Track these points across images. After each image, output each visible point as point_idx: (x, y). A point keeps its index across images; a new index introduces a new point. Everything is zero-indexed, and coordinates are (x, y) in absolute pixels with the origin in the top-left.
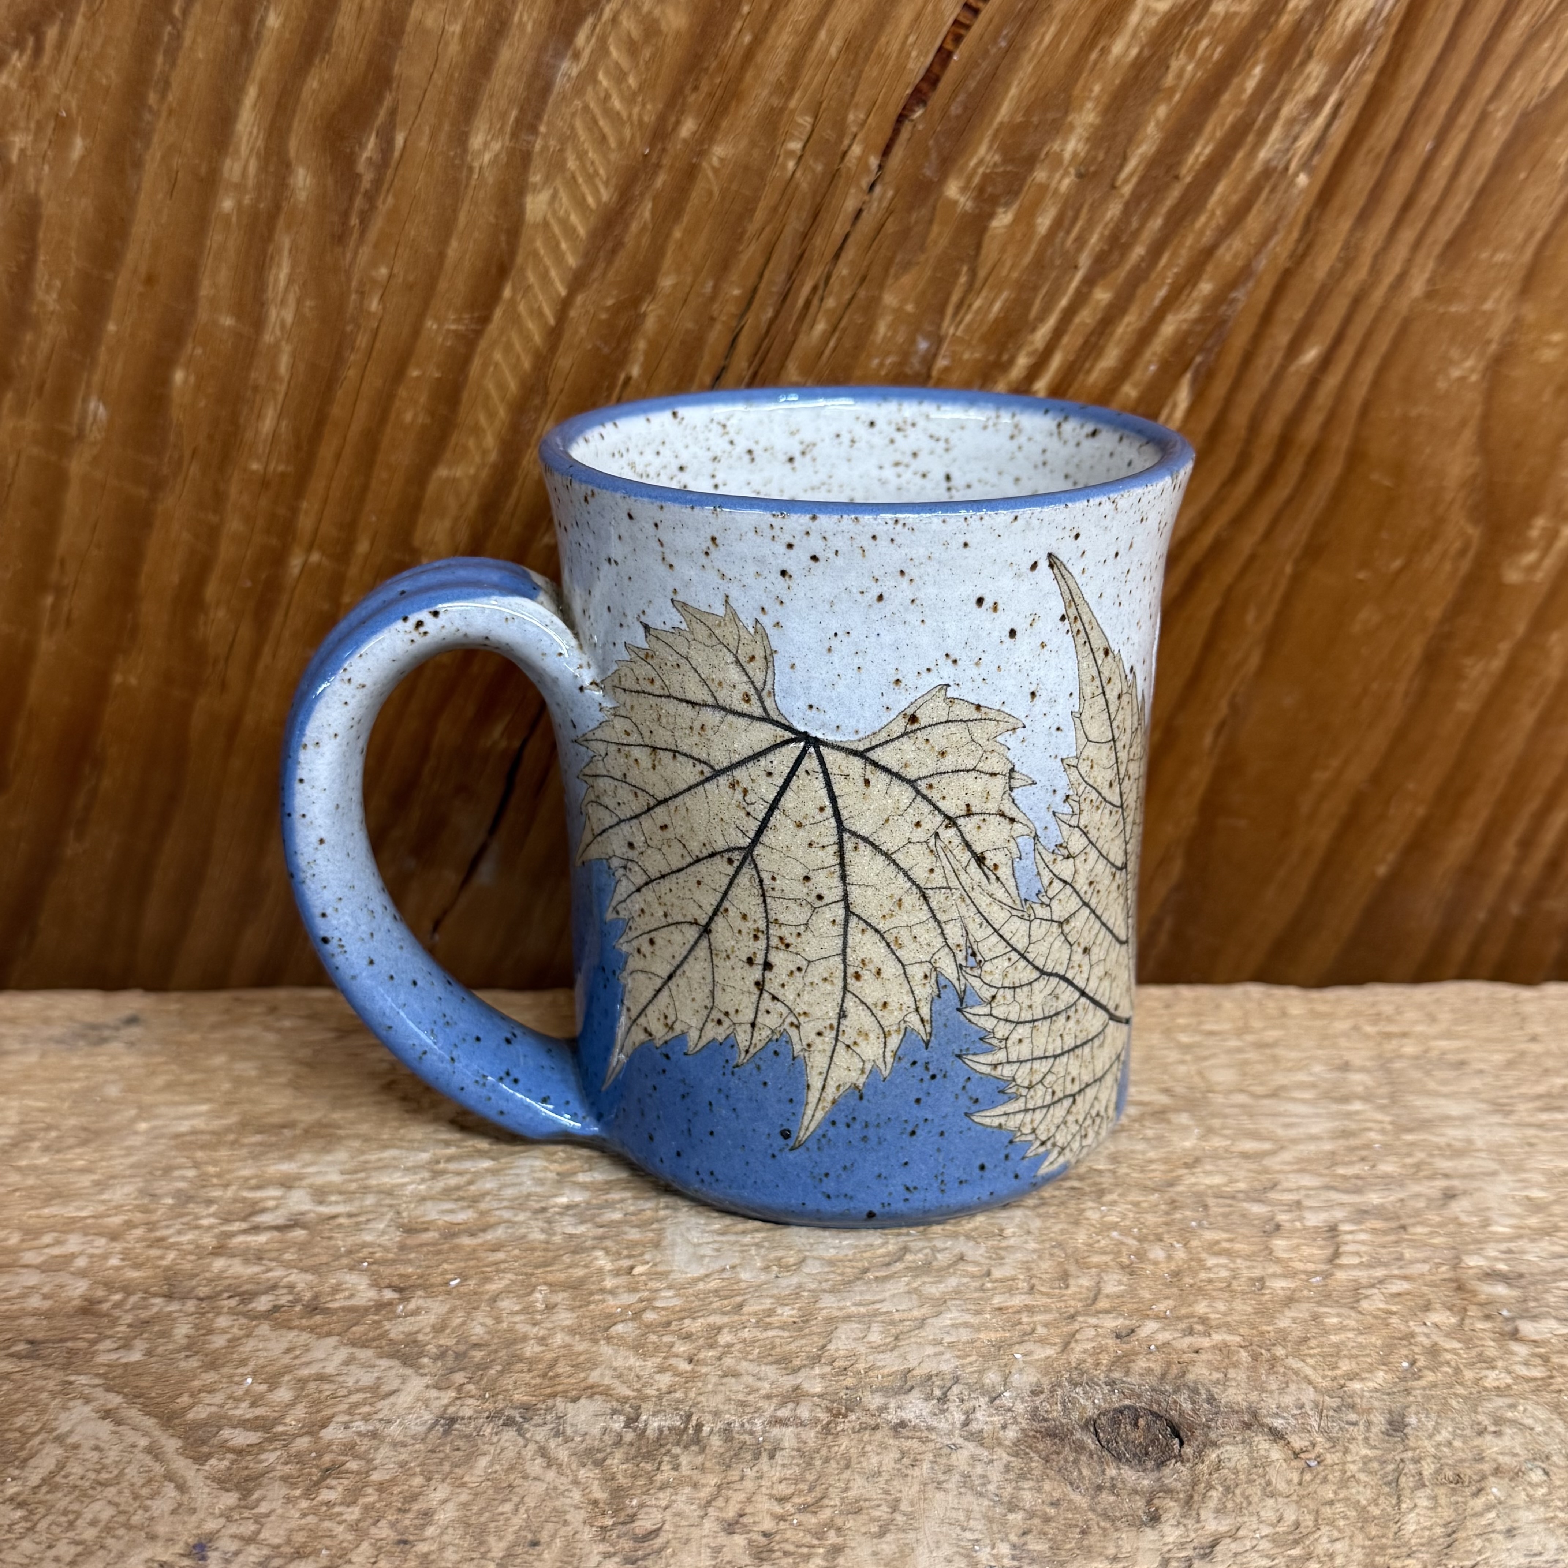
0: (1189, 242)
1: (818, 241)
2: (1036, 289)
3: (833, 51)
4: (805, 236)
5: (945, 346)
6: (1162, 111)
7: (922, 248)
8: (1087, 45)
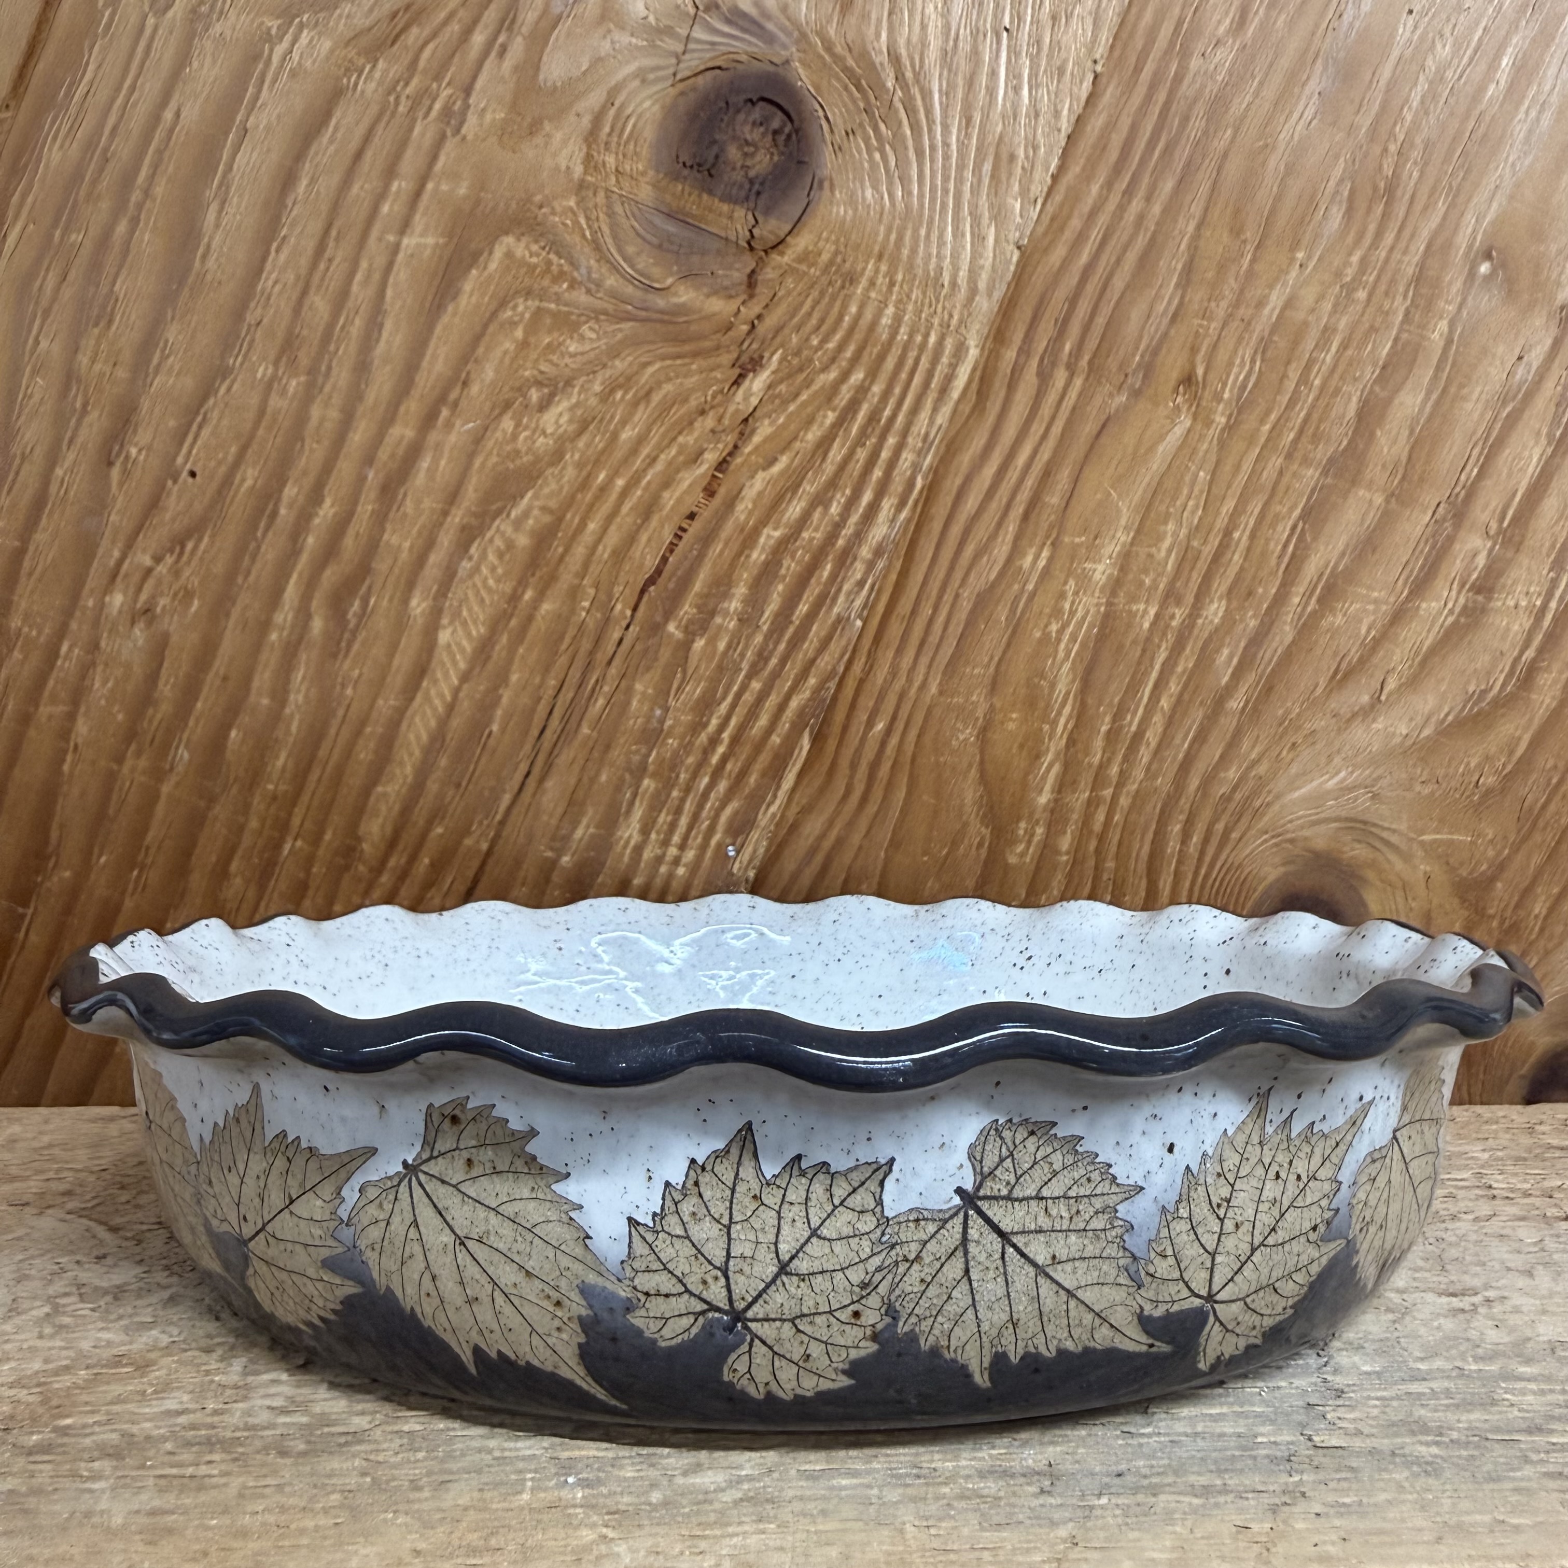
0: (801, 656)
1: (599, 656)
2: (720, 681)
3: (606, 556)
4: (592, 653)
5: (670, 714)
6: (780, 587)
7: (656, 659)
8: (739, 554)
